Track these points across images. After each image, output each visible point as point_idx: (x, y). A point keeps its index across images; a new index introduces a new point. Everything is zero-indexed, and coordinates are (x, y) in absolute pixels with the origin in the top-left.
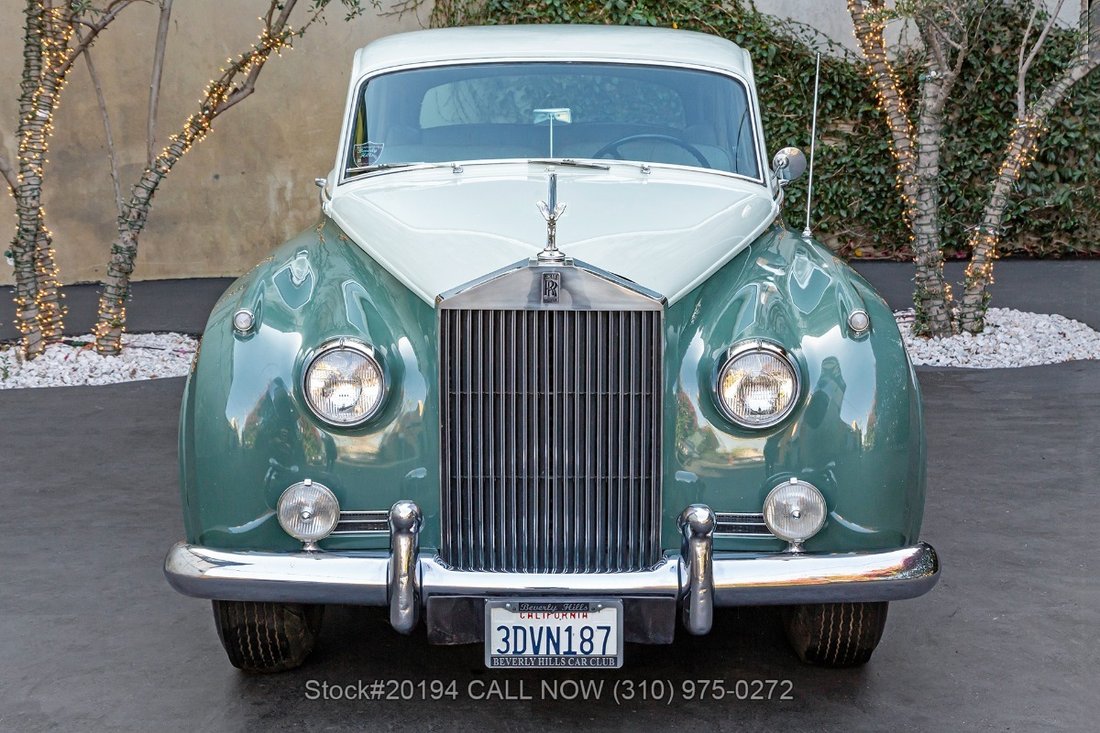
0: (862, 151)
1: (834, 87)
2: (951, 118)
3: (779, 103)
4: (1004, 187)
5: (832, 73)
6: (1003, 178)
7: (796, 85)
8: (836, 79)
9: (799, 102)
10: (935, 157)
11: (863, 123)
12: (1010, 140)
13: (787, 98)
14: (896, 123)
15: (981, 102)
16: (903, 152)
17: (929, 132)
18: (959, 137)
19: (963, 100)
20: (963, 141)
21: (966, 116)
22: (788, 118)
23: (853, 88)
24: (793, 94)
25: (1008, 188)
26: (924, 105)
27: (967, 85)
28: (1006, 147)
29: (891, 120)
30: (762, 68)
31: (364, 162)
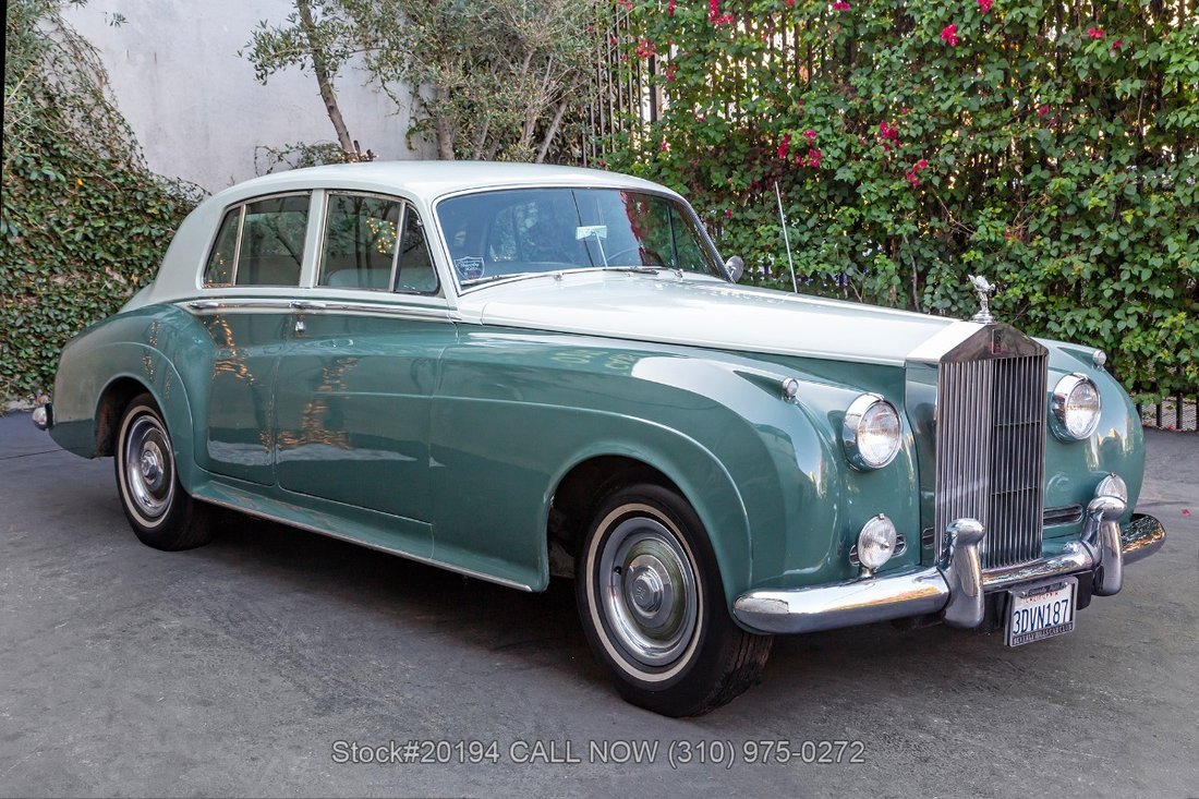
31: (471, 275)
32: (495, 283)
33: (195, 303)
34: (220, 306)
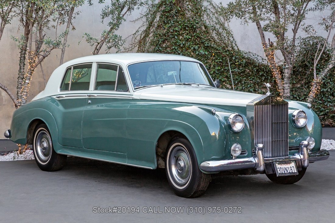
0: (274, 93)
1: (264, 73)
2: (302, 82)
3: (247, 78)
4: (310, 99)
5: (264, 68)
6: (310, 97)
7: (252, 72)
8: (265, 70)
9: (253, 78)
10: (289, 90)
11: (274, 84)
12: (312, 86)
13: (249, 76)
14: (279, 81)
15: (312, 77)
16: (281, 90)
17: (287, 83)
18: (305, 88)
19: (306, 77)
20: (307, 90)
21: (307, 81)
22: (250, 83)
23: (270, 73)
24: (251, 75)
25: (312, 100)
26: (285, 75)
27: (307, 72)
28: (310, 88)
29: (277, 81)
30: (241, 67)
31: (137, 86)
32: (144, 88)
33: (58, 96)
34: (66, 97)
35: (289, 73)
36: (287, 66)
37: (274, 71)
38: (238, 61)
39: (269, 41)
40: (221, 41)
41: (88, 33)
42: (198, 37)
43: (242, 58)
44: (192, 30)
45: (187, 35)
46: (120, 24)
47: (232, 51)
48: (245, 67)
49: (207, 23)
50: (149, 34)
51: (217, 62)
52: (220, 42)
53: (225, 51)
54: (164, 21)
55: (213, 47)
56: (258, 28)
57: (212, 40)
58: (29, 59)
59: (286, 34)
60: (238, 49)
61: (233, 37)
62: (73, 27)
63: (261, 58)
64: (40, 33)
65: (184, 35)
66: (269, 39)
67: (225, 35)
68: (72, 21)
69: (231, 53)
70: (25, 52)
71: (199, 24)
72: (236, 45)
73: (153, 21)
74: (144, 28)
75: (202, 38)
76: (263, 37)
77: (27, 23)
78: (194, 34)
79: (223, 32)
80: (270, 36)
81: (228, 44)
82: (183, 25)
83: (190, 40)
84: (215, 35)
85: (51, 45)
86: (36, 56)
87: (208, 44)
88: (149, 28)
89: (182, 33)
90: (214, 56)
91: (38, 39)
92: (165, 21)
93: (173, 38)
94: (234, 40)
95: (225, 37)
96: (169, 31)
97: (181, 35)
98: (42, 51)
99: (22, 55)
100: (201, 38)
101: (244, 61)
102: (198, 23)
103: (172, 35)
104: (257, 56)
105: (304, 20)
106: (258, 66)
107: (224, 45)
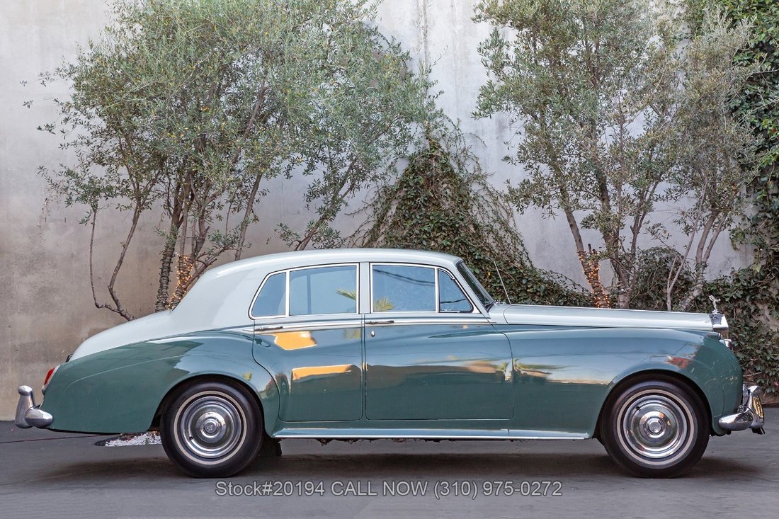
30: (537, 297)
35: (627, 301)
36: (622, 290)
37: (599, 300)
38: (532, 287)
39: (590, 248)
40: (502, 250)
41: (285, 223)
42: (463, 243)
43: (539, 281)
44: (453, 231)
45: (444, 239)
46: (337, 210)
47: (521, 269)
48: (543, 297)
49: (479, 219)
50: (378, 236)
51: (495, 288)
52: (501, 253)
53: (509, 268)
54: (404, 216)
55: (487, 262)
56: (571, 226)
57: (487, 249)
58: (180, 270)
59: (622, 233)
60: (532, 266)
61: (522, 245)
62: (255, 216)
63: (572, 283)
64: (201, 223)
65: (439, 240)
66: (589, 245)
67: (509, 241)
68: (254, 206)
69: (520, 272)
70: (171, 260)
71: (465, 222)
72: (528, 258)
73: (385, 215)
74: (370, 226)
75: (469, 245)
76: (579, 240)
77: (176, 210)
78: (456, 238)
79: (506, 236)
80: (593, 238)
81: (515, 255)
82: (438, 222)
83: (448, 248)
84: (492, 240)
85: (221, 244)
86: (192, 263)
87: (480, 255)
88: (378, 226)
89: (435, 237)
90: (490, 277)
91: (197, 234)
92: (407, 215)
93: (419, 244)
94: (524, 250)
95: (509, 244)
96: (413, 232)
97: (434, 240)
98: (203, 255)
99: (165, 265)
100: (467, 245)
101: (543, 286)
102: (462, 220)
103: (418, 239)
104: (564, 279)
105: (650, 213)
106: (567, 297)
107: (508, 259)
